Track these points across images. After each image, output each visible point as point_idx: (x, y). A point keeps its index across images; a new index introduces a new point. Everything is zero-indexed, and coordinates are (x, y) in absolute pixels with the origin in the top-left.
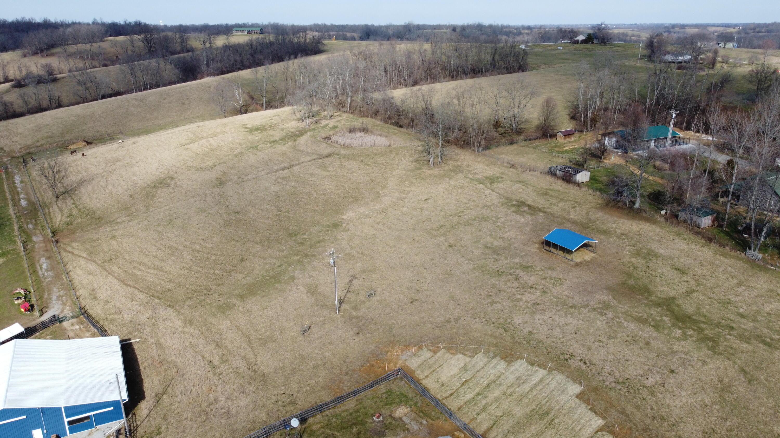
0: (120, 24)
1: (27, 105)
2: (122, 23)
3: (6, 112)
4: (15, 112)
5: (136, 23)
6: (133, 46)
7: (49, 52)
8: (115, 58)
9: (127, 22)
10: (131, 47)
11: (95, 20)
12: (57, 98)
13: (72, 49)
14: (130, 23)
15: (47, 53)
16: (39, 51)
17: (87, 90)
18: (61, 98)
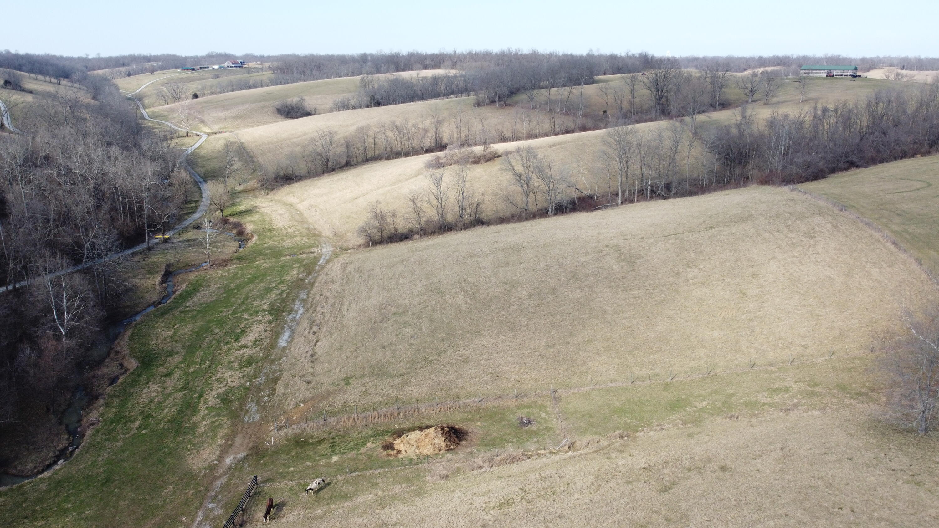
0: (621, 57)
1: (419, 219)
2: (623, 54)
3: (381, 230)
4: (396, 230)
5: (641, 55)
6: (633, 95)
7: (509, 101)
8: (601, 113)
9: (630, 54)
10: (630, 97)
11: (591, 50)
12: (475, 205)
13: (542, 95)
14: (633, 55)
15: (508, 102)
16: (497, 99)
17: (531, 194)
18: (482, 207)
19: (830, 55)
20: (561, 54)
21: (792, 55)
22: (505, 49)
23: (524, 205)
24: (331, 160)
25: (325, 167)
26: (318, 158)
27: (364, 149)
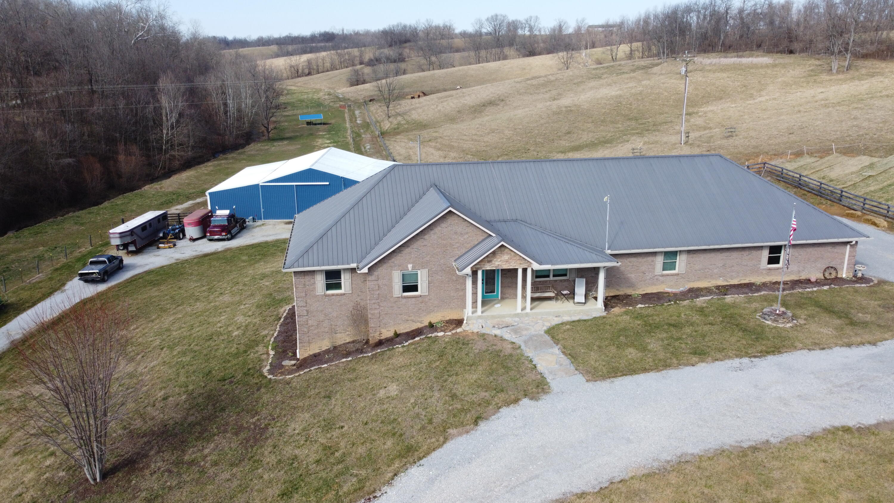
17: (431, 66)
24: (300, 71)
25: (296, 75)
26: (292, 69)
27: (318, 66)
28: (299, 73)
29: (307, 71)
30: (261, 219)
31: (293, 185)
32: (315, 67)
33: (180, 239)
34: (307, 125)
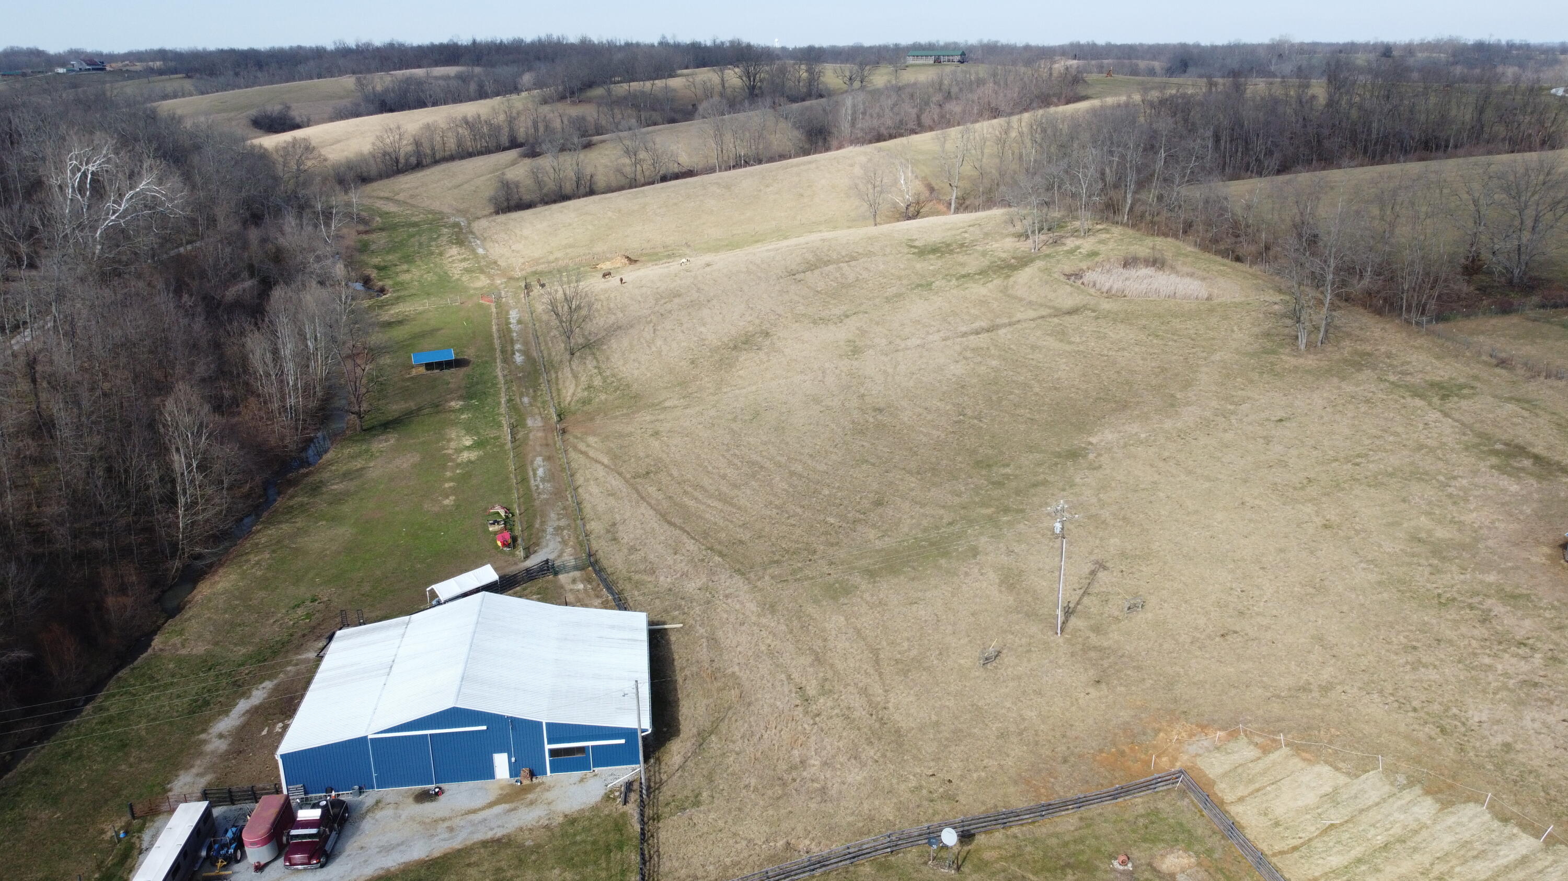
0: (706, 47)
1: (541, 189)
2: (709, 43)
3: (508, 200)
4: (521, 199)
5: (732, 42)
6: (724, 88)
7: (583, 96)
8: (690, 107)
9: (718, 41)
10: (720, 89)
11: (664, 37)
12: (589, 177)
13: (621, 90)
14: (722, 43)
15: (581, 97)
16: (568, 95)
17: (638, 166)
18: (596, 178)
19: (985, 41)
20: (623, 43)
21: (938, 41)
22: (543, 36)
23: (633, 175)
24: (402, 161)
25: (395, 168)
26: (387, 157)
27: (433, 149)
28: (400, 166)
29: (413, 160)
30: (373, 788)
31: (426, 735)
32: (428, 151)
33: (238, 862)
34: (427, 369)
